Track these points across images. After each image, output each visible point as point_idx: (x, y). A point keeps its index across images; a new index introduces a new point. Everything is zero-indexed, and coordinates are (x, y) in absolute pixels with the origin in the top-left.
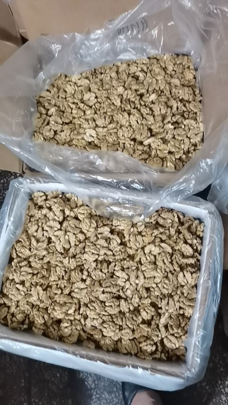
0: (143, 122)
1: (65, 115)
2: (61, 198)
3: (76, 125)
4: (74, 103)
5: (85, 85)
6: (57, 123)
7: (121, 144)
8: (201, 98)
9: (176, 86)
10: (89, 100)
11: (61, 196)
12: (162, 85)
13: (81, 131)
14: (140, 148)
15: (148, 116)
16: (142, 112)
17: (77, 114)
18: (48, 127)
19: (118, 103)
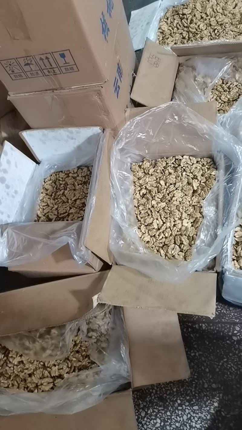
0: (180, 189)
1: (168, 243)
2: (236, 247)
3: (178, 234)
4: (159, 236)
5: (144, 229)
6: (173, 249)
7: (195, 204)
8: (165, 158)
9: (154, 172)
10: (158, 225)
11: (235, 247)
12: (153, 178)
13: (183, 228)
14: (199, 191)
15: (176, 186)
16: (172, 190)
17: (168, 233)
18: (176, 256)
19: (163, 204)
